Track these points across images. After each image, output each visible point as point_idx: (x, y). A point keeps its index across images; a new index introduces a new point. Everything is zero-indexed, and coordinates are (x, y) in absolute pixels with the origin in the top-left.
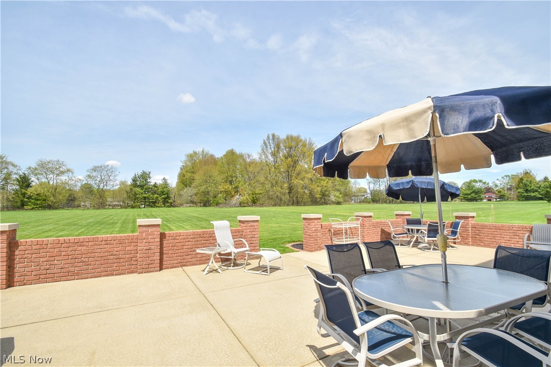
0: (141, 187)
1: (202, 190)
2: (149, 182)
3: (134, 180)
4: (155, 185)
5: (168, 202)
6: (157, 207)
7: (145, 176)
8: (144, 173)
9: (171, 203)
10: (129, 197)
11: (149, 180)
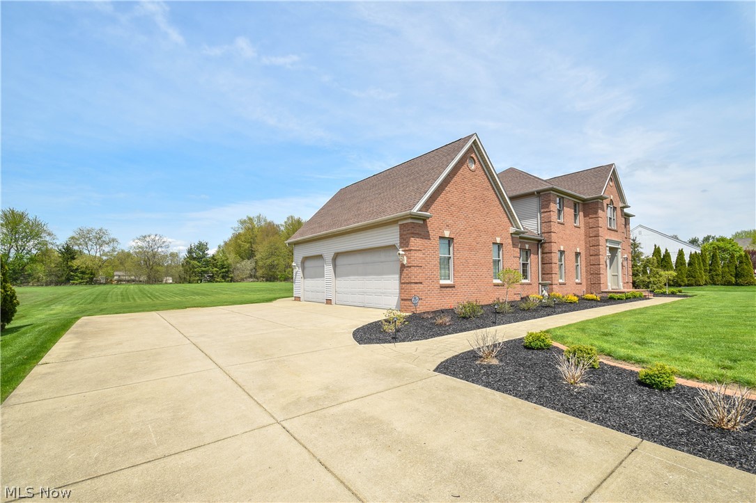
0: (198, 259)
1: (268, 263)
2: (207, 254)
3: (190, 251)
4: (213, 257)
5: (228, 277)
6: (217, 282)
7: (202, 247)
8: (200, 244)
9: (232, 278)
10: (186, 271)
11: (206, 252)
